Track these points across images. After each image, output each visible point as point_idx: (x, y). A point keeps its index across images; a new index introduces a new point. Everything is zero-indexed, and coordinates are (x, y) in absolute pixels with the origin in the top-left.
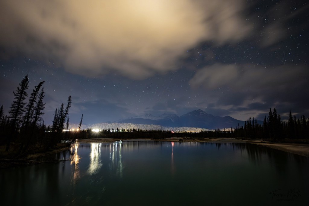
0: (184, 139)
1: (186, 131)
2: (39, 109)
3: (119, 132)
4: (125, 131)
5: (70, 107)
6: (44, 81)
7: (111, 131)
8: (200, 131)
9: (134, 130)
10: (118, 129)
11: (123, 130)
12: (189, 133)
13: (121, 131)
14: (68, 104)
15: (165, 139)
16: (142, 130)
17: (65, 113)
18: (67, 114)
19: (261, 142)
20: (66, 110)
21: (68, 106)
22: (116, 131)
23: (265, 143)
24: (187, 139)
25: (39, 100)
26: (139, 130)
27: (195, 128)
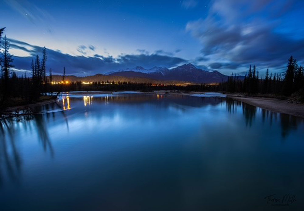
0: (171, 92)
1: (175, 85)
2: (8, 61)
3: (110, 84)
4: (116, 84)
5: (46, 59)
6: (4, 28)
7: (101, 83)
8: (188, 85)
9: (124, 83)
10: (108, 82)
11: (113, 83)
12: (177, 86)
13: (111, 83)
14: (44, 56)
15: (154, 92)
16: (132, 83)
17: (42, 66)
18: (45, 66)
19: (238, 96)
20: (43, 62)
21: (44, 58)
22: (107, 83)
23: (240, 97)
24: (174, 92)
25: (4, 51)
26: (129, 82)
27: (184, 82)
